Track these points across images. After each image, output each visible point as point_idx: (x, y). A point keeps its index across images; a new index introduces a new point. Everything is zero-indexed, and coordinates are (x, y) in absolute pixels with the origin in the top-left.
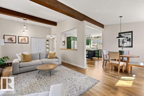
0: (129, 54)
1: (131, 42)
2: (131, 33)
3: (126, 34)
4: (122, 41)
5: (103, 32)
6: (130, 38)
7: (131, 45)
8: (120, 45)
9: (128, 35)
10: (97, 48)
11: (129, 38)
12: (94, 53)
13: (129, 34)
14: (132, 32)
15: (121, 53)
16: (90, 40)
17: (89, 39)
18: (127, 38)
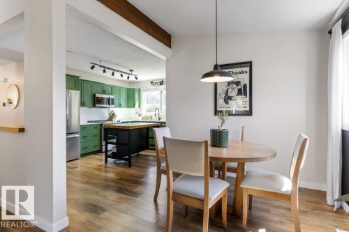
0: (242, 140)
1: (248, 99)
2: (247, 69)
3: (235, 70)
4: (224, 95)
5: (167, 60)
6: (245, 85)
7: (248, 109)
8: (218, 109)
9: (240, 73)
10: (159, 119)
11: (243, 84)
12: (145, 135)
13: (243, 72)
14: (250, 64)
15: (218, 138)
16: (140, 90)
17: (136, 87)
18: (238, 83)
